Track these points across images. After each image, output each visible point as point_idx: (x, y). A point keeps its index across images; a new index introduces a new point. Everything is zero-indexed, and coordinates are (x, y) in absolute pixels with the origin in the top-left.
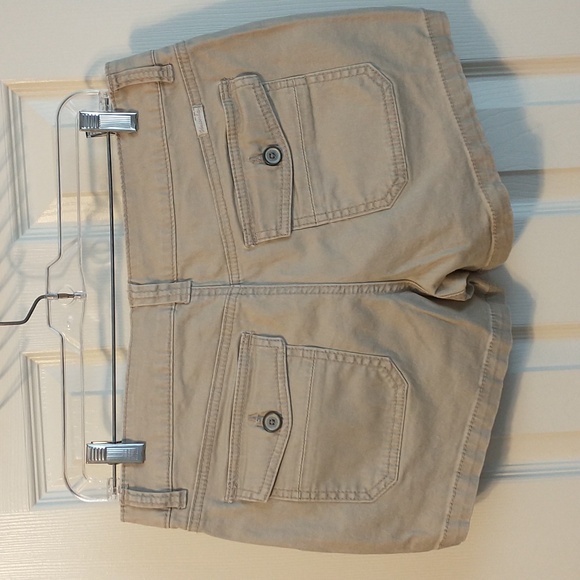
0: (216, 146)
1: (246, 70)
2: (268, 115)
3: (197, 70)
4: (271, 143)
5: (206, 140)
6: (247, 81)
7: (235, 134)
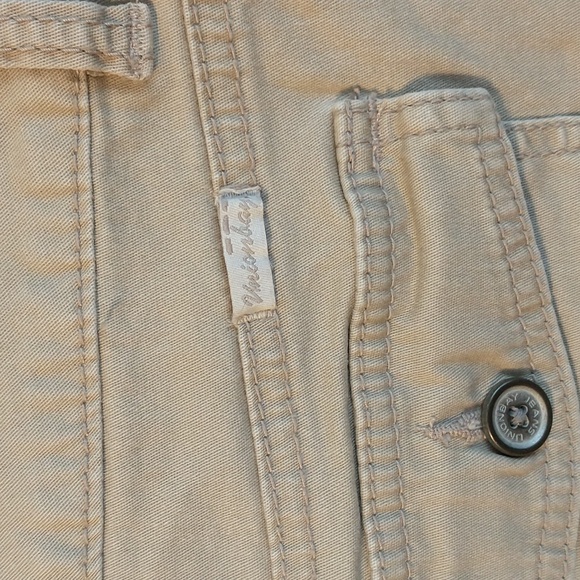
0: (304, 363)
1: (447, 64)
2: (519, 256)
3: (253, 36)
4: (513, 362)
5: (265, 338)
6: (455, 112)
7: (384, 321)
